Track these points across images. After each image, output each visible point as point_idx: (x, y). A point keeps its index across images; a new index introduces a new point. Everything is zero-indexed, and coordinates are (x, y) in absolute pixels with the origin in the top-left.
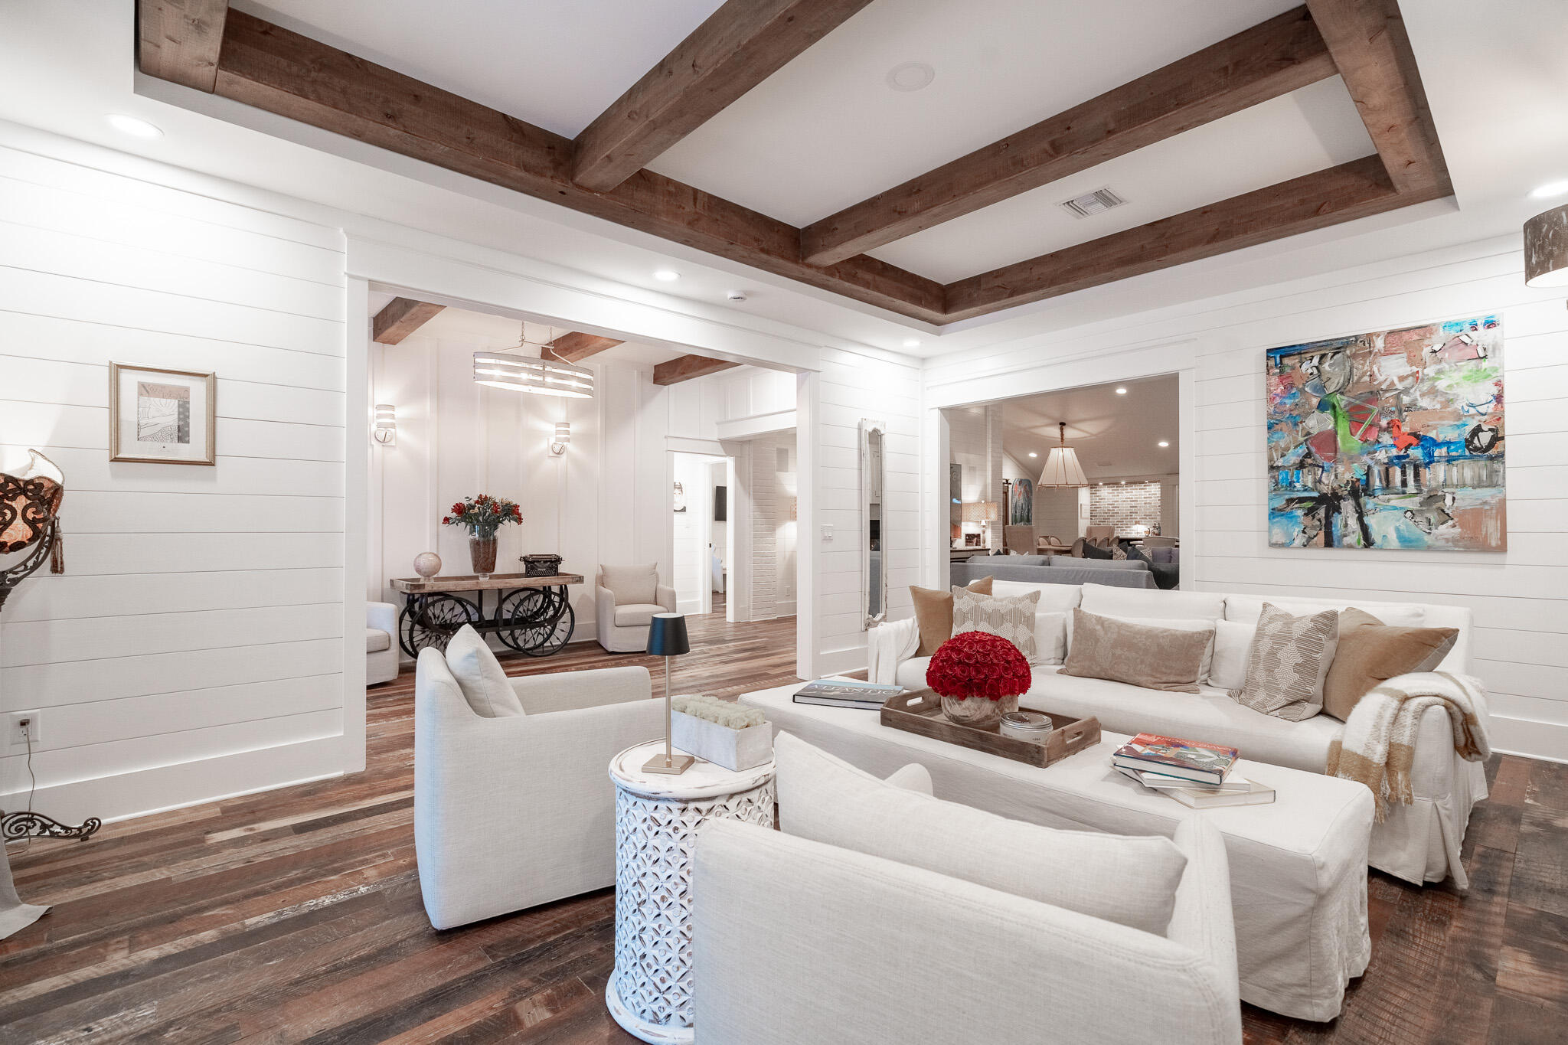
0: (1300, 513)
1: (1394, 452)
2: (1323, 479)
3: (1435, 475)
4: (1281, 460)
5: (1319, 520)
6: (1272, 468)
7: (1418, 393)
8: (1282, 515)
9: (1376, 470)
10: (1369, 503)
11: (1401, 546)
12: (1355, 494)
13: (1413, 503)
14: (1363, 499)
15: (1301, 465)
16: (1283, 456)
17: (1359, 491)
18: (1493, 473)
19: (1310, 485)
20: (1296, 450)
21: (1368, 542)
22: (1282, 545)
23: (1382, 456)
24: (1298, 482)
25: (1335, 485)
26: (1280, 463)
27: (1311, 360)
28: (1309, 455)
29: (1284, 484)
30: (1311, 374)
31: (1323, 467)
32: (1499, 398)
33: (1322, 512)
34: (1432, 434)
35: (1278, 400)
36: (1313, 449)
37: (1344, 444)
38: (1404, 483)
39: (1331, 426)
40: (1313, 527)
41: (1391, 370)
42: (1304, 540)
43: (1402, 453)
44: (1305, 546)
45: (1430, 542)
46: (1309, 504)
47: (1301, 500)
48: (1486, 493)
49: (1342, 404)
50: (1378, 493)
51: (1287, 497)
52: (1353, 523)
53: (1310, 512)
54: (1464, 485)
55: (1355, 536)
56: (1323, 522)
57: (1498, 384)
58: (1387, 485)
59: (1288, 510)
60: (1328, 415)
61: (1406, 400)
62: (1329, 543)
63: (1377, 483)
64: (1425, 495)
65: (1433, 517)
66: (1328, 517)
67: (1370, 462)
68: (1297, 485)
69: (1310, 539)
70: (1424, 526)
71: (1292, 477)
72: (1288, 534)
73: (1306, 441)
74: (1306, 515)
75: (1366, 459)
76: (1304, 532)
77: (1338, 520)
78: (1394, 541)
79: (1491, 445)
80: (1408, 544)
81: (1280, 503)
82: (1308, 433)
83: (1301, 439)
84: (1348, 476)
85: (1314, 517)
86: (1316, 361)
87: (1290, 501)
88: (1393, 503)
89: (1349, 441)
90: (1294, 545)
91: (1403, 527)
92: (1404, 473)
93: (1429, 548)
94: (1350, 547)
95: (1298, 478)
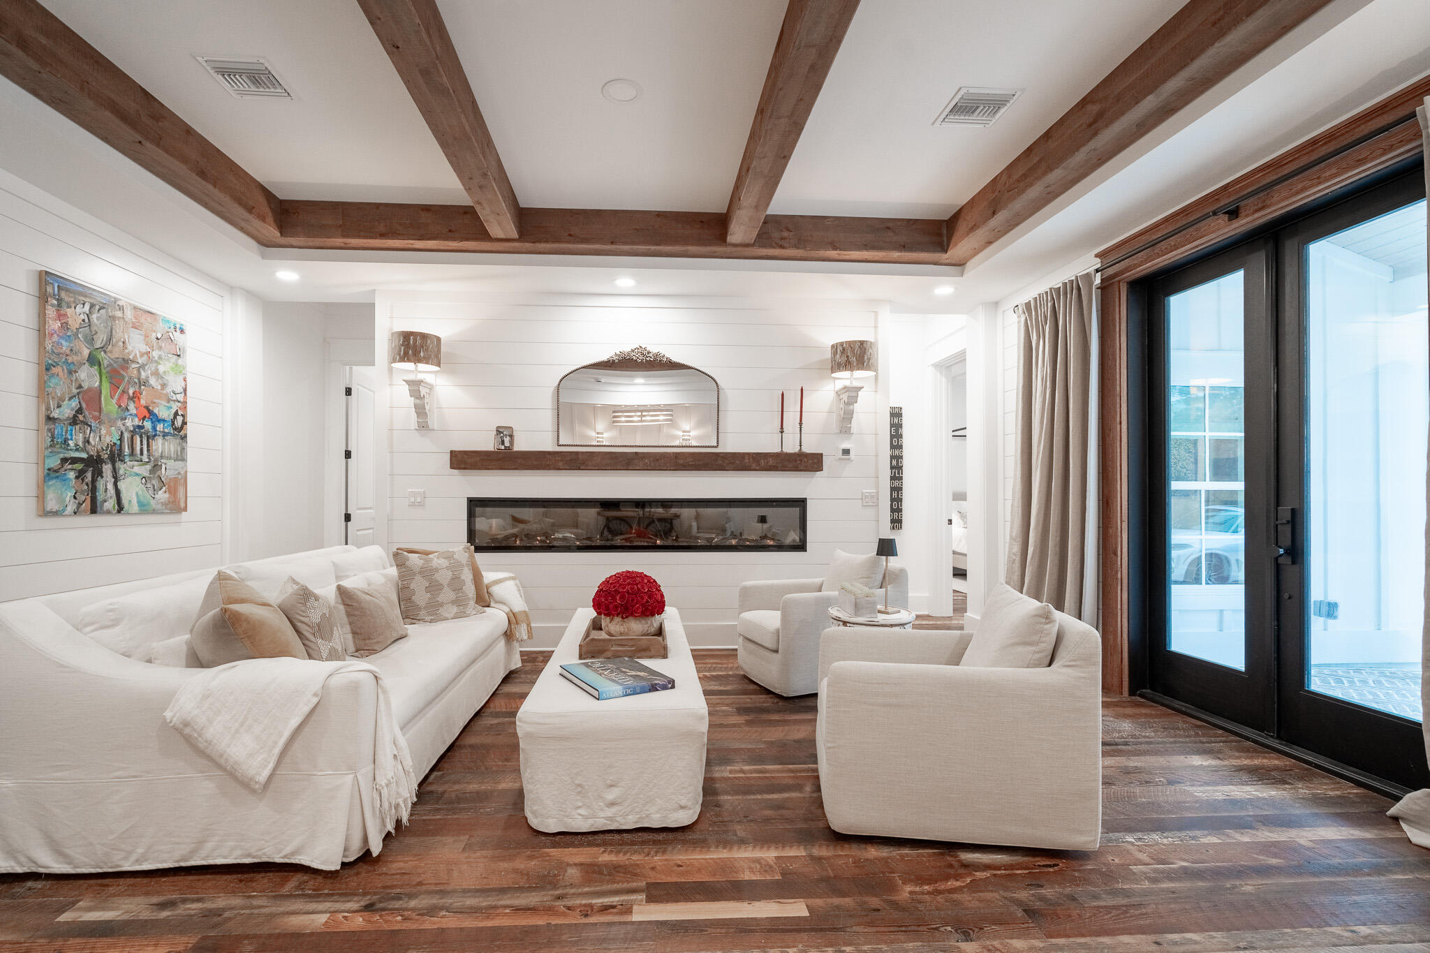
0: (72, 475)
1: (137, 422)
2: (91, 440)
3: (159, 445)
4: (57, 411)
5: (87, 484)
6: (49, 419)
7: (149, 372)
8: (57, 477)
9: (126, 435)
10: (122, 468)
11: (140, 510)
12: (112, 459)
13: (144, 470)
14: (118, 464)
15: (74, 421)
16: (59, 406)
17: (116, 455)
18: (183, 449)
19: (81, 444)
20: (70, 403)
21: (120, 509)
22: (55, 514)
23: (129, 423)
24: (72, 439)
25: (99, 447)
26: (55, 414)
27: (84, 304)
28: (80, 411)
29: (59, 440)
30: (84, 320)
31: (90, 426)
32: (185, 390)
33: (89, 475)
34: (156, 411)
35: (55, 338)
36: (84, 406)
37: (105, 407)
38: (142, 453)
39: (97, 384)
40: (82, 492)
41: (136, 345)
42: (75, 506)
43: (140, 424)
44: (75, 513)
45: (154, 506)
46: (79, 466)
47: (74, 461)
48: (179, 463)
49: (106, 362)
50: (127, 459)
51: (62, 456)
52: (110, 487)
53: (80, 475)
54: (170, 458)
55: (110, 504)
56: (90, 486)
57: (185, 380)
58: (133, 452)
59: (62, 471)
60: (95, 370)
61: (143, 375)
62: (94, 510)
63: (127, 451)
64: (152, 464)
65: (155, 482)
66: (94, 481)
67: (123, 428)
68: (70, 442)
69: (80, 504)
70: (151, 492)
71: (66, 432)
72: (61, 500)
73: (78, 393)
74: (77, 478)
75: (119, 423)
76: (75, 498)
77: (100, 484)
78: (136, 508)
79: (182, 427)
80: (144, 509)
81: (54, 462)
82: (80, 387)
83: (75, 391)
84: (108, 440)
85: (83, 480)
86: (87, 307)
87: (64, 460)
88: (136, 469)
89: (110, 405)
90: (67, 513)
91: (140, 493)
92: (141, 441)
93: (154, 512)
94: (108, 512)
95: (71, 435)
